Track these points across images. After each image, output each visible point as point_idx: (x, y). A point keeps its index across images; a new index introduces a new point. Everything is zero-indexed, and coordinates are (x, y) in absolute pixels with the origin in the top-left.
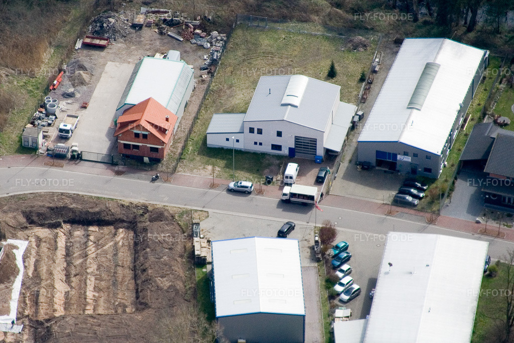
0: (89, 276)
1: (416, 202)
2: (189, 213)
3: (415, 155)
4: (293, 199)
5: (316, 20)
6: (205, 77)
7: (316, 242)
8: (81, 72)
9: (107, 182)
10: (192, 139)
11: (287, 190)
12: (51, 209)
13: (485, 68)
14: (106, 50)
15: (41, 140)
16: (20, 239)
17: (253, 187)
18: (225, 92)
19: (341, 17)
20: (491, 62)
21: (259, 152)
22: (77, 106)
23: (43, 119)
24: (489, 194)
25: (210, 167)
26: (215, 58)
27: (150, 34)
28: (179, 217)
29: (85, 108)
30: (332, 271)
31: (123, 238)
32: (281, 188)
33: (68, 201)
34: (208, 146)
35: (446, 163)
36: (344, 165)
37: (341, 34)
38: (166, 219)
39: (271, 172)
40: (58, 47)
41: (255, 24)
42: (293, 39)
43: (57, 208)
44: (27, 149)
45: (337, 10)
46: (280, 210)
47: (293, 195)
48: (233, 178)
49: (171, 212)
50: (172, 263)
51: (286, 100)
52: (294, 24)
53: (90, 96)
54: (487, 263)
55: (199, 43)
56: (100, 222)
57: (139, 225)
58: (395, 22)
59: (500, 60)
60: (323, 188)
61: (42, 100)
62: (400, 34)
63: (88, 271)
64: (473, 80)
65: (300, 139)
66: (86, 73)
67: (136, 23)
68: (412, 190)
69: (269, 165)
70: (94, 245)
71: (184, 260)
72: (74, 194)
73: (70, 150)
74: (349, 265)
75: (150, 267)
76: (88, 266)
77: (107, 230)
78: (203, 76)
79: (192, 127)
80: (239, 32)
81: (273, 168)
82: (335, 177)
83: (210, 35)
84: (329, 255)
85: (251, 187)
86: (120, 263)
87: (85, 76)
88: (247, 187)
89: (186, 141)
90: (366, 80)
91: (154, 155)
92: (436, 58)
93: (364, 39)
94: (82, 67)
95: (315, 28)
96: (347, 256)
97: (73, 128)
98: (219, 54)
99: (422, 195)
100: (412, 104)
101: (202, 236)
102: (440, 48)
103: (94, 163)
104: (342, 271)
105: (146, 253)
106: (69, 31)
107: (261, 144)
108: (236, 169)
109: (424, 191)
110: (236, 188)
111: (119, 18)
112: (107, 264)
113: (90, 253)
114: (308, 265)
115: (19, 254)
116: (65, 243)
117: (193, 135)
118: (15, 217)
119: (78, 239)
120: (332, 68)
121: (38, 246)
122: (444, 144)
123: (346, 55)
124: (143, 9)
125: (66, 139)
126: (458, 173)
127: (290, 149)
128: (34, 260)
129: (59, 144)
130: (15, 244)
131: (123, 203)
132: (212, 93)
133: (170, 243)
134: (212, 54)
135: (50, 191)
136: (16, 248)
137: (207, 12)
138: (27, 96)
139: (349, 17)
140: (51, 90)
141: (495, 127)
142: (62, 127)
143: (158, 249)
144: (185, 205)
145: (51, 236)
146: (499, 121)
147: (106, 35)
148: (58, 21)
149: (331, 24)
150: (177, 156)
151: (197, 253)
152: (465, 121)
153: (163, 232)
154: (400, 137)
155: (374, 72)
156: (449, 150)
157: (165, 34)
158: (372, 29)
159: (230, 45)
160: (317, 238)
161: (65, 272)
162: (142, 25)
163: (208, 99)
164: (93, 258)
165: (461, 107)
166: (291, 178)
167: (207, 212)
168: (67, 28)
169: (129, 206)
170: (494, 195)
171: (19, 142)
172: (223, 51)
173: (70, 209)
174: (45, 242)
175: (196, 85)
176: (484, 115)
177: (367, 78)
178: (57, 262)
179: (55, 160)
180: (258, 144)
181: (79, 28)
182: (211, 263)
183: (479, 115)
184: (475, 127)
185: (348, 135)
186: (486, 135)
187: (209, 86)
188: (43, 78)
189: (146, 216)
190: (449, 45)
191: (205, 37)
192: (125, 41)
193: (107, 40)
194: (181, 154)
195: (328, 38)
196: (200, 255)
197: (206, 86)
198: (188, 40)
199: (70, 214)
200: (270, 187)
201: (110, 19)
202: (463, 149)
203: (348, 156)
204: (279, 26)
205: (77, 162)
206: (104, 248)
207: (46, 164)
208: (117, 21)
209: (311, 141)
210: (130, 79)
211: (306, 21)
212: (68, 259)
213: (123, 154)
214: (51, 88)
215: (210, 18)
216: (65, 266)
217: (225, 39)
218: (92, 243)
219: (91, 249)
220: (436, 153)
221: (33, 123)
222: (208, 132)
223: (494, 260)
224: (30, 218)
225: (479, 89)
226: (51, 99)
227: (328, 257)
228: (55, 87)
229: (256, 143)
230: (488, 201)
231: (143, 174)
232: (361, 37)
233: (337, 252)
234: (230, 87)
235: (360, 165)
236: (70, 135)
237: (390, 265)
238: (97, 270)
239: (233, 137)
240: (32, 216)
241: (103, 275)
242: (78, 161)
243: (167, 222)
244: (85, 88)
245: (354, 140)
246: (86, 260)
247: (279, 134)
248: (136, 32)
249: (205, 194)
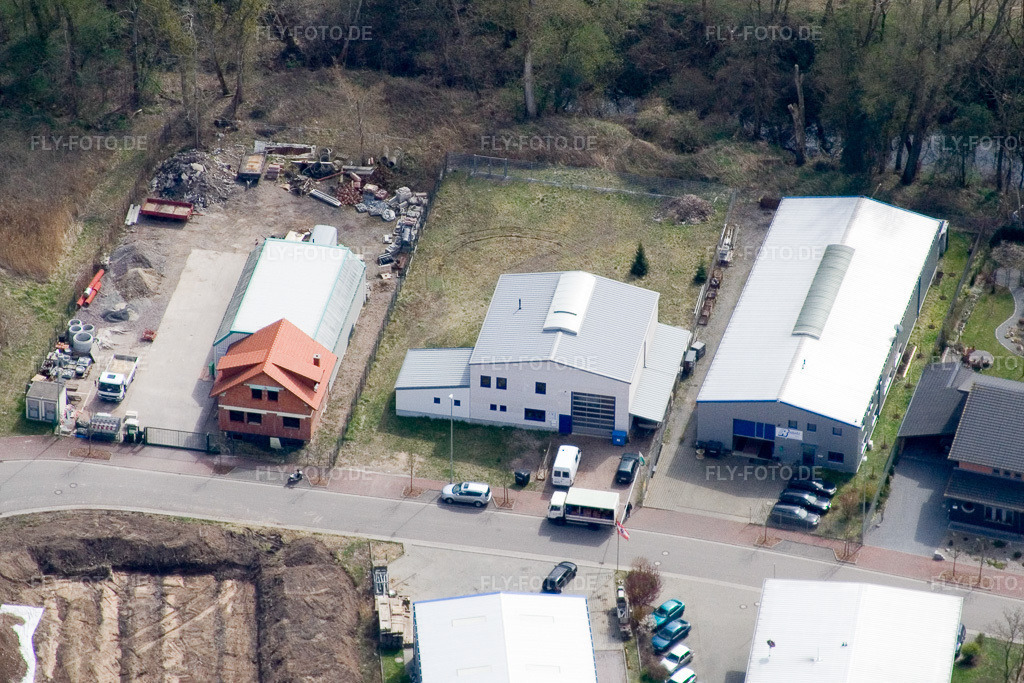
0: (167, 676)
1: (815, 519)
2: (364, 546)
3: (811, 428)
4: (571, 517)
5: (603, 164)
6: (387, 276)
7: (621, 601)
8: (140, 270)
9: (198, 487)
10: (366, 401)
11: (559, 498)
12: (89, 543)
13: (941, 255)
14: (187, 227)
15: (63, 407)
16: (27, 604)
17: (490, 494)
18: (429, 307)
19: (653, 157)
20: (951, 243)
21: (500, 425)
22: (132, 337)
23: (66, 363)
24: (959, 502)
25: (403, 456)
26: (406, 239)
27: (275, 194)
28: (345, 554)
29: (150, 340)
30: (652, 658)
31: (234, 599)
32: (548, 494)
33: (121, 527)
34: (398, 413)
35: (871, 442)
36: (669, 449)
37: (653, 191)
38: (320, 560)
39: (526, 463)
40: (91, 221)
41: (484, 171)
42: (559, 199)
43: (99, 540)
44: (36, 424)
45: (646, 143)
46: (546, 539)
47: (571, 509)
48: (449, 476)
49: (328, 546)
50: (335, 647)
51: (553, 321)
52: (560, 172)
53: (160, 318)
54: (960, 639)
55: (373, 210)
56: (188, 568)
57: (265, 572)
58: (760, 167)
59: (968, 239)
60: (631, 493)
61: (62, 327)
62: (771, 189)
63: (166, 665)
64: (920, 279)
65: (583, 399)
66: (150, 273)
67: (247, 172)
68: (807, 497)
69: (521, 450)
70: (176, 614)
71: (358, 641)
72: (133, 513)
73: (123, 425)
74: (687, 645)
75: (289, 656)
76: (165, 655)
77: (201, 583)
78: (383, 276)
79: (365, 377)
80: (452, 188)
81: (527, 455)
82: (653, 473)
83: (394, 194)
84: (646, 627)
85: (487, 495)
86: (230, 649)
87: (147, 278)
88: (479, 494)
89: (354, 404)
90: (708, 280)
91: (291, 433)
92: (845, 235)
93: (699, 200)
94: (141, 261)
95: (602, 179)
96: (682, 629)
97: (127, 382)
98: (414, 233)
99: (825, 505)
100: (801, 328)
101: (391, 592)
102: (853, 217)
103: (172, 451)
104: (673, 658)
105: (282, 628)
106: (111, 191)
107: (503, 408)
108: (458, 457)
109: (828, 497)
110: (457, 496)
111: (212, 163)
112: (203, 651)
113: (167, 629)
114: (604, 647)
115: (25, 634)
116: (116, 611)
117: (367, 392)
118: (15, 561)
119: (143, 602)
120: (640, 257)
121: (63, 617)
122: (867, 405)
123: (666, 231)
124: (260, 145)
125: (114, 402)
126: (896, 462)
127: (563, 418)
128: (56, 645)
129: (99, 414)
130: (17, 614)
131: (232, 529)
132: (403, 309)
133: (330, 607)
134: (401, 232)
135: (84, 507)
136: (20, 621)
137: (387, 148)
138: (32, 320)
139: (672, 156)
140: (79, 307)
141: (964, 371)
142: (104, 379)
143: (306, 619)
144: (356, 531)
145: (89, 598)
146: (971, 359)
147: (187, 197)
148: (90, 170)
149: (634, 170)
150: (337, 435)
151: (383, 626)
152: (905, 359)
153: (314, 585)
154: (780, 392)
155: (724, 264)
156: (876, 417)
157: (304, 193)
158: (716, 180)
159: (435, 214)
160: (622, 594)
161: (118, 669)
162: (259, 176)
163: (395, 321)
164: (175, 640)
165: (898, 331)
166: (566, 475)
167: (401, 545)
168: (108, 183)
169: (244, 535)
170: (969, 505)
171: (18, 410)
172: (421, 226)
173: (127, 543)
174: (77, 609)
175: (369, 293)
176: (943, 346)
177: (709, 276)
178: (102, 648)
179: (92, 446)
180: (498, 408)
181: (131, 183)
182: (414, 646)
183: (931, 347)
184: (926, 369)
185: (675, 390)
186: (949, 386)
187: (396, 296)
188: (64, 284)
189: (280, 553)
190: (869, 209)
191: (385, 198)
192: (225, 207)
193: (189, 206)
194: (345, 430)
195: (627, 198)
196: (389, 630)
197: (389, 295)
198: (350, 205)
199: (127, 553)
200: (524, 494)
201: (195, 166)
202: (904, 413)
203: (677, 430)
204: (527, 175)
205: (136, 450)
206: (197, 619)
207: (74, 454)
208: (208, 169)
209: (603, 401)
210: (240, 283)
211: (584, 166)
212: (125, 642)
213: (229, 433)
214: (80, 302)
215: (394, 160)
216: (119, 656)
217: (425, 201)
218: (173, 610)
219: (171, 620)
220: (852, 423)
221: (45, 373)
222: (398, 385)
223: (972, 633)
224: (45, 562)
225: (931, 296)
226: (80, 325)
227: (643, 631)
228: (88, 301)
229: (493, 407)
230: (955, 516)
232: (694, 197)
233: (662, 620)
234: (439, 296)
235: (701, 447)
236: (121, 395)
237: (771, 644)
238: (183, 662)
239: (451, 396)
240: (50, 557)
241: (196, 674)
242: (139, 447)
243: (321, 566)
244: (147, 302)
245: (689, 400)
246: (161, 644)
247: (541, 388)
248: (246, 190)
249: (396, 508)
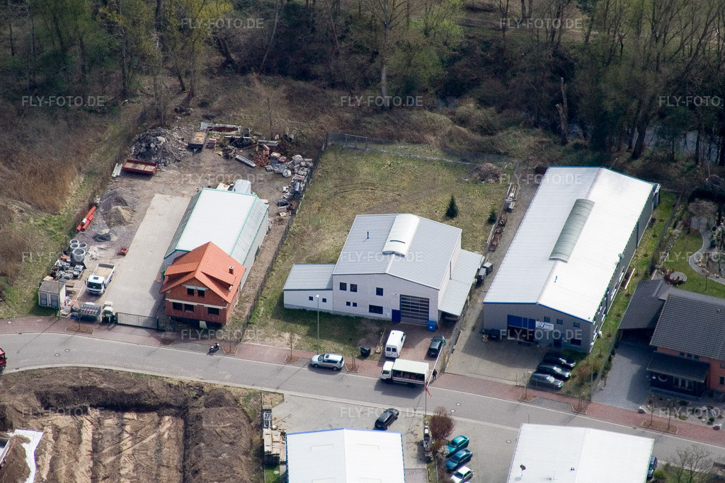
0: (122, 480)
1: (560, 383)
2: (257, 395)
3: (559, 322)
4: (396, 379)
5: (432, 142)
6: (283, 214)
7: (426, 436)
8: (119, 207)
9: (150, 353)
10: (265, 298)
11: (388, 366)
12: (75, 389)
13: (655, 207)
14: (153, 179)
15: (63, 297)
16: (33, 430)
17: (343, 362)
18: (310, 235)
19: (465, 138)
20: (662, 199)
21: (353, 316)
22: (112, 252)
23: (67, 269)
24: (657, 375)
25: (287, 335)
26: (297, 190)
27: (212, 158)
28: (245, 400)
29: (123, 254)
30: (446, 475)
31: (169, 429)
32: (381, 363)
33: (97, 379)
34: (285, 306)
35: (600, 333)
36: (465, 334)
37: (464, 160)
38: (227, 404)
39: (369, 342)
40: (90, 174)
41: (352, 145)
42: (401, 165)
43: (82, 387)
44: (45, 309)
45: (461, 128)
46: (379, 393)
47: (396, 373)
48: (317, 350)
49: (234, 394)
50: (234, 462)
51: (389, 247)
52: (402, 147)
53: (131, 239)
54: (652, 466)
55: (277, 169)
56: (140, 408)
57: (191, 411)
58: (537, 145)
59: (674, 196)
60: (437, 364)
61: (67, 244)
62: (543, 161)
63: (122, 472)
64: (638, 223)
65: (409, 300)
66: (126, 209)
67: (194, 143)
68: (555, 368)
69: (365, 333)
70: (130, 438)
71: (250, 459)
72: (106, 369)
73: (102, 311)
74: (469, 467)
75: (204, 468)
76: (122, 465)
77: (148, 417)
78: (281, 214)
79: (265, 282)
80: (330, 156)
81: (370, 336)
82: (454, 350)
83: (291, 159)
84: (442, 454)
85: (341, 362)
86: (165, 462)
87: (124, 212)
88: (335, 362)
89: (257, 299)
90: (497, 221)
91: (214, 318)
92: (589, 193)
93: (494, 167)
94: (121, 201)
95: (431, 152)
96: (466, 456)
97: (106, 282)
98: (302, 186)
99: (567, 374)
100: (556, 254)
101: (274, 427)
102: (595, 180)
103: (133, 329)
104: (459, 475)
105: (200, 449)
106: (104, 154)
107: (355, 305)
108: (322, 337)
109: (570, 369)
110: (321, 363)
111: (172, 136)
112: (147, 463)
113: (124, 448)
114: (414, 467)
115: (30, 449)
116: (91, 435)
117: (265, 292)
118: (25, 401)
119: (109, 429)
120: (452, 204)
121: (56, 439)
122: (597, 308)
123: (472, 188)
124: (204, 125)
125: (98, 295)
126: (616, 346)
127: (394, 312)
128: (50, 457)
129: (87, 303)
130: (25, 436)
131: (171, 382)
132: (292, 236)
133: (232, 436)
134: (294, 185)
135: (74, 365)
136: (27, 441)
137: (288, 129)
138: (46, 239)
139: (478, 137)
140: (78, 231)
141: (665, 286)
142: (91, 280)
143: (216, 444)
144: (253, 385)
145: (73, 426)
146: (671, 278)
147: (154, 159)
148: (91, 140)
149: (453, 146)
150: (243, 320)
151: (266, 449)
152: (627, 277)
153: (222, 420)
154: (539, 298)
155: (509, 210)
156: (604, 315)
157: (231, 158)
158: (506, 154)
159: (318, 173)
160: (427, 431)
161: (90, 474)
162: (202, 146)
163: (287, 244)
164: (129, 455)
165: (621, 258)
166: (394, 350)
167: (282, 394)
168: (103, 149)
169: (178, 386)
170: (664, 377)
171: (34, 299)
172: (308, 181)
173: (100, 389)
174: (65, 433)
175: (271, 225)
176: (652, 269)
177: (498, 218)
178: (80, 460)
179: (81, 324)
180: (352, 304)
181: (117, 149)
182: (285, 463)
183: (645, 268)
184: (640, 284)
185: (471, 294)
186: (654, 295)
187: (288, 227)
188: (69, 215)
189: (201, 399)
190: (607, 176)
191: (285, 162)
192: (179, 166)
193: (154, 165)
194: (250, 317)
195: (447, 165)
196: (271, 452)
197: (284, 227)
198: (262, 167)
199: (100, 396)
200: (366, 362)
201: (160, 138)
202: (623, 315)
203: (471, 322)
204: (380, 148)
205: (110, 327)
206: (144, 442)
207: (69, 330)
208: (169, 140)
209: (421, 301)
210: (184, 217)
211: (419, 142)
212: (96, 456)
213: (172, 318)
214: (79, 228)
215: (292, 137)
216: (91, 466)
217: (311, 165)
218: (128, 435)
219: (127, 443)
220: (586, 319)
221: (53, 275)
222: (285, 288)
223: (661, 463)
224: (46, 401)
225: (646, 234)
226: (78, 243)
227: (440, 456)
228: (84, 227)
229: (348, 304)
230: (655, 384)
231: (198, 344)
232: (491, 165)
233: (454, 449)
234: (317, 228)
235: (486, 334)
236: (102, 290)
237: (523, 468)
238: (133, 471)
239: (318, 296)
240: (49, 398)
241: (141, 478)
242: (112, 325)
243: (228, 408)
244: (124, 228)
245: (479, 301)
246: (119, 458)
247: (380, 292)
248: (193, 155)
249: (279, 370)
